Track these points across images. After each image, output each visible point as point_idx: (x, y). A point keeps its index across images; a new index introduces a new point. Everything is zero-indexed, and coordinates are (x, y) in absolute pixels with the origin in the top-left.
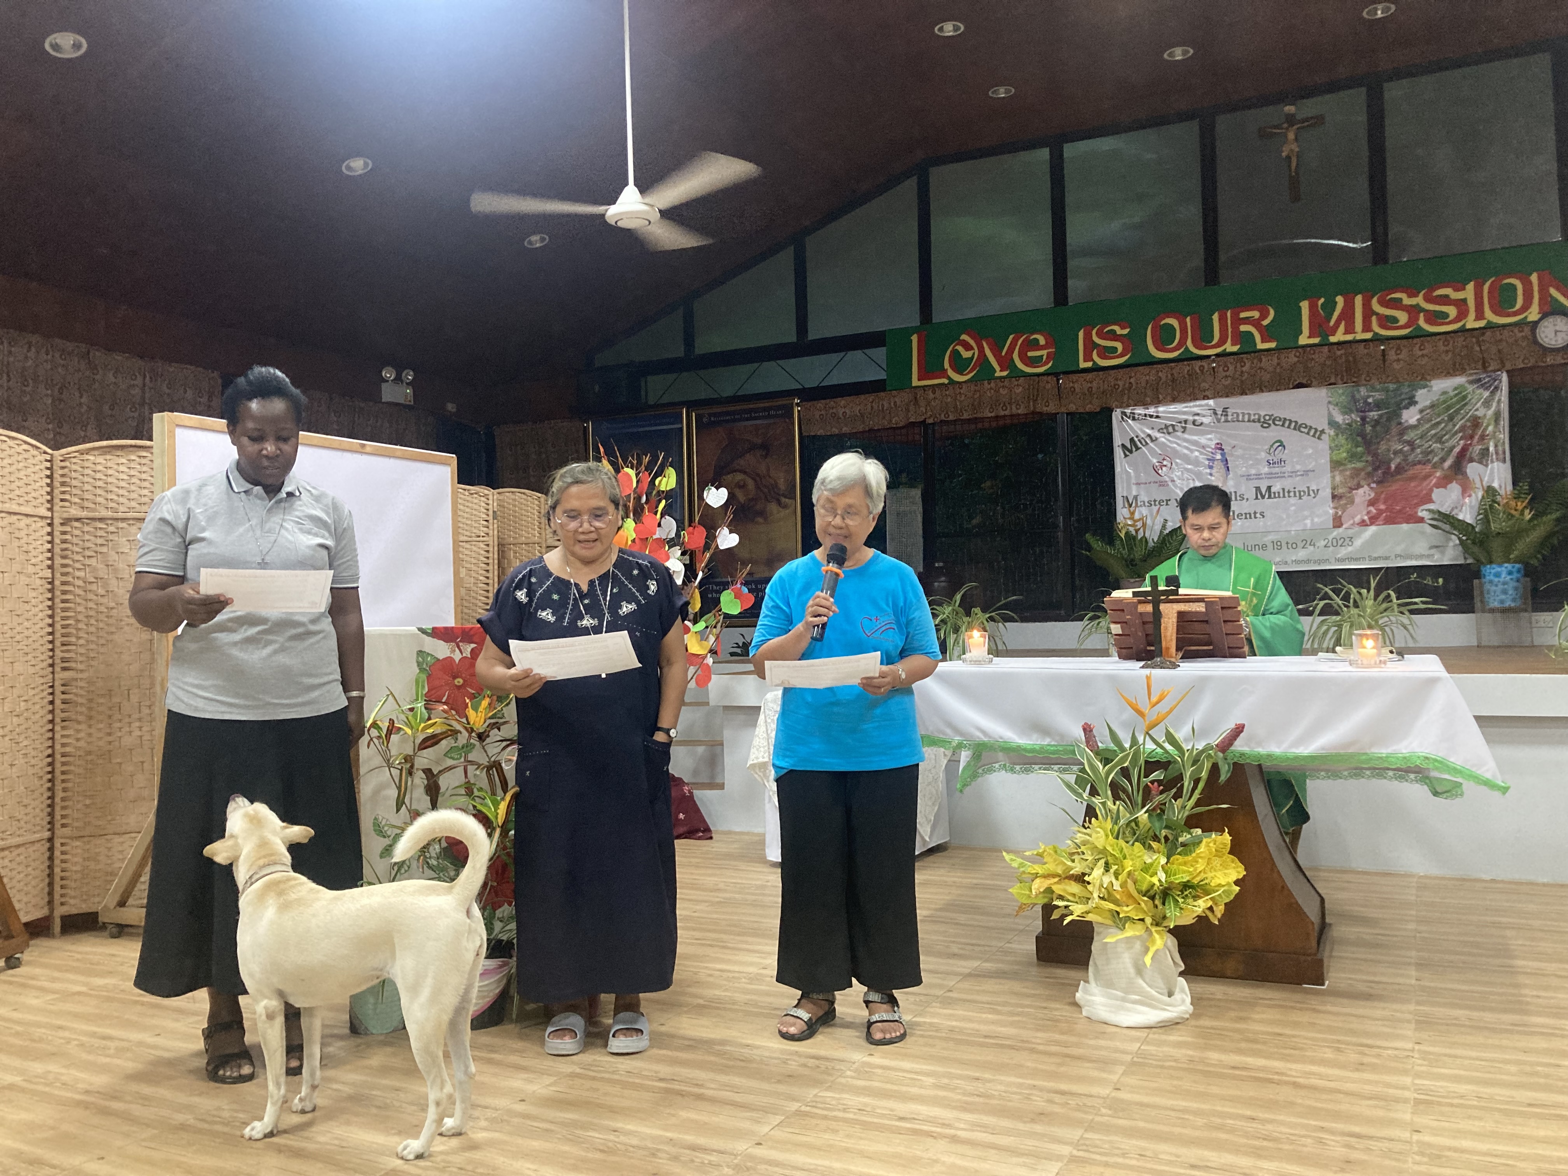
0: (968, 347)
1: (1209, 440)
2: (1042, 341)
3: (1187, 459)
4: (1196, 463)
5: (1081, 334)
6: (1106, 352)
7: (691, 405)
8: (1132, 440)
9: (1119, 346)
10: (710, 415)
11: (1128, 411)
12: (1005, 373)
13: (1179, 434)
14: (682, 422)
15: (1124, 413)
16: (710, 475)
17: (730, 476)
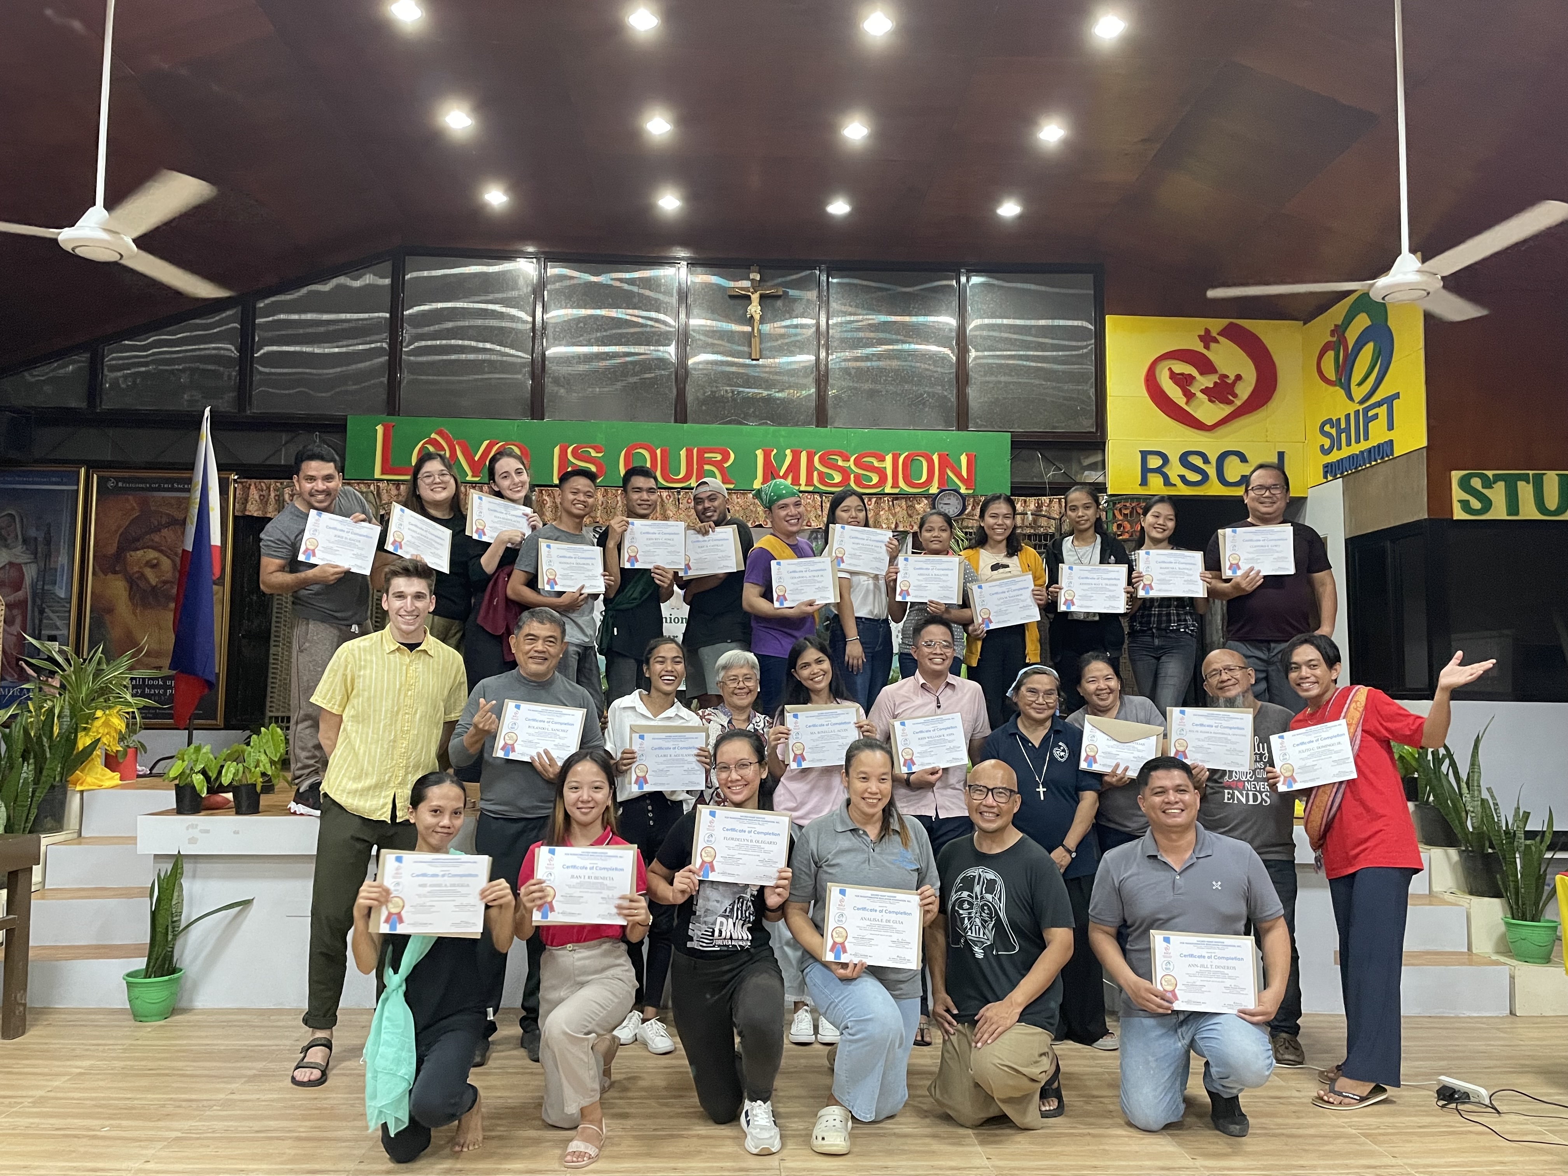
5: (556, 450)
7: (92, 466)
10: (118, 480)
12: (475, 479)
14: (78, 484)
16: (112, 549)
17: (140, 553)
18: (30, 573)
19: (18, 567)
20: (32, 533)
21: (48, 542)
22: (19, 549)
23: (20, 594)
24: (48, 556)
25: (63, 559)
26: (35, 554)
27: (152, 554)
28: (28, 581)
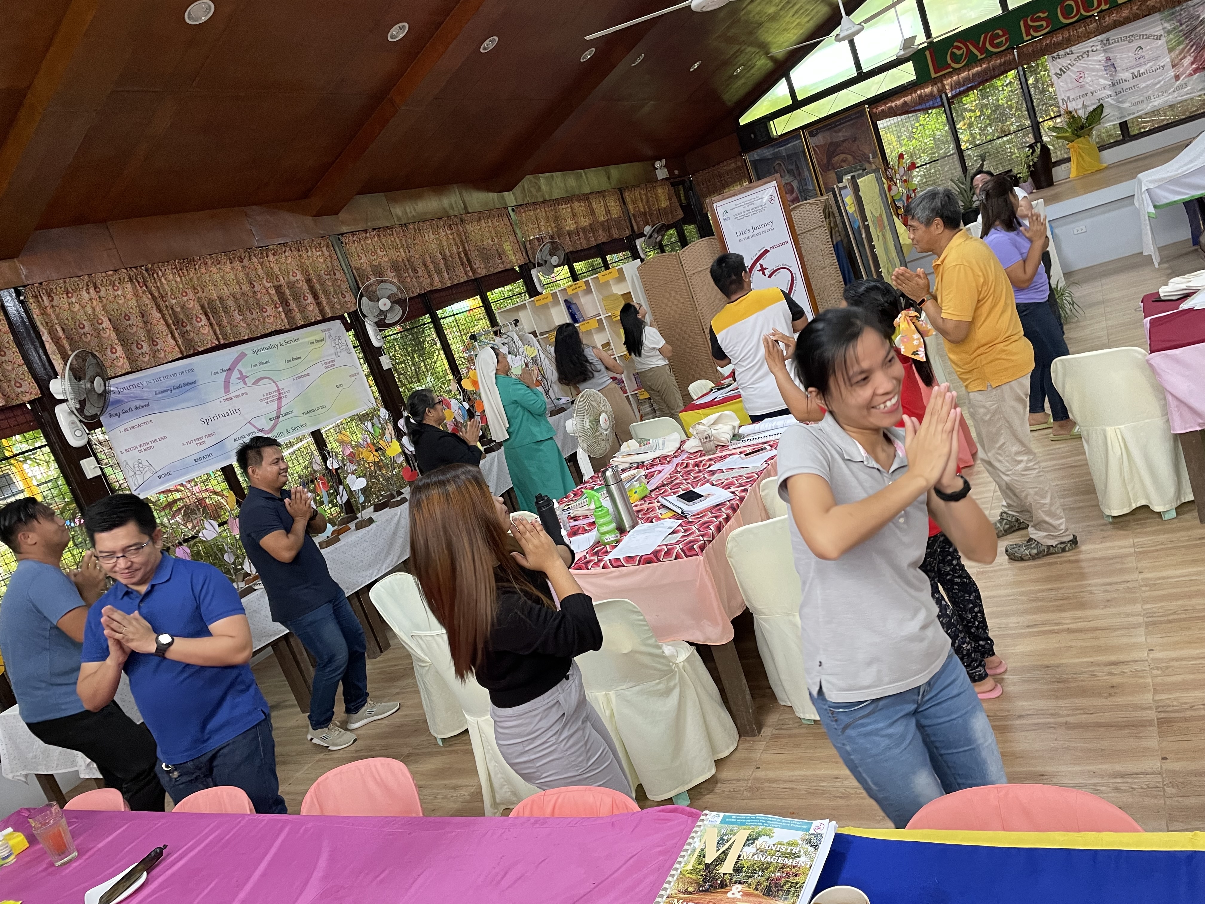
0: (959, 48)
1: (1101, 57)
2: (1000, 33)
3: (1093, 70)
4: (1099, 70)
5: (1022, 23)
6: (1037, 29)
7: (803, 128)
8: (1061, 69)
9: (1044, 23)
10: (816, 129)
11: (1055, 55)
12: (983, 56)
13: (1085, 58)
14: (801, 138)
15: (1053, 57)
16: (825, 161)
17: (837, 158)
18: (795, 184)
19: (789, 184)
20: (790, 167)
21: (798, 168)
22: (787, 177)
23: (794, 195)
24: (800, 174)
25: (807, 173)
26: (794, 175)
27: (842, 156)
28: (795, 188)
